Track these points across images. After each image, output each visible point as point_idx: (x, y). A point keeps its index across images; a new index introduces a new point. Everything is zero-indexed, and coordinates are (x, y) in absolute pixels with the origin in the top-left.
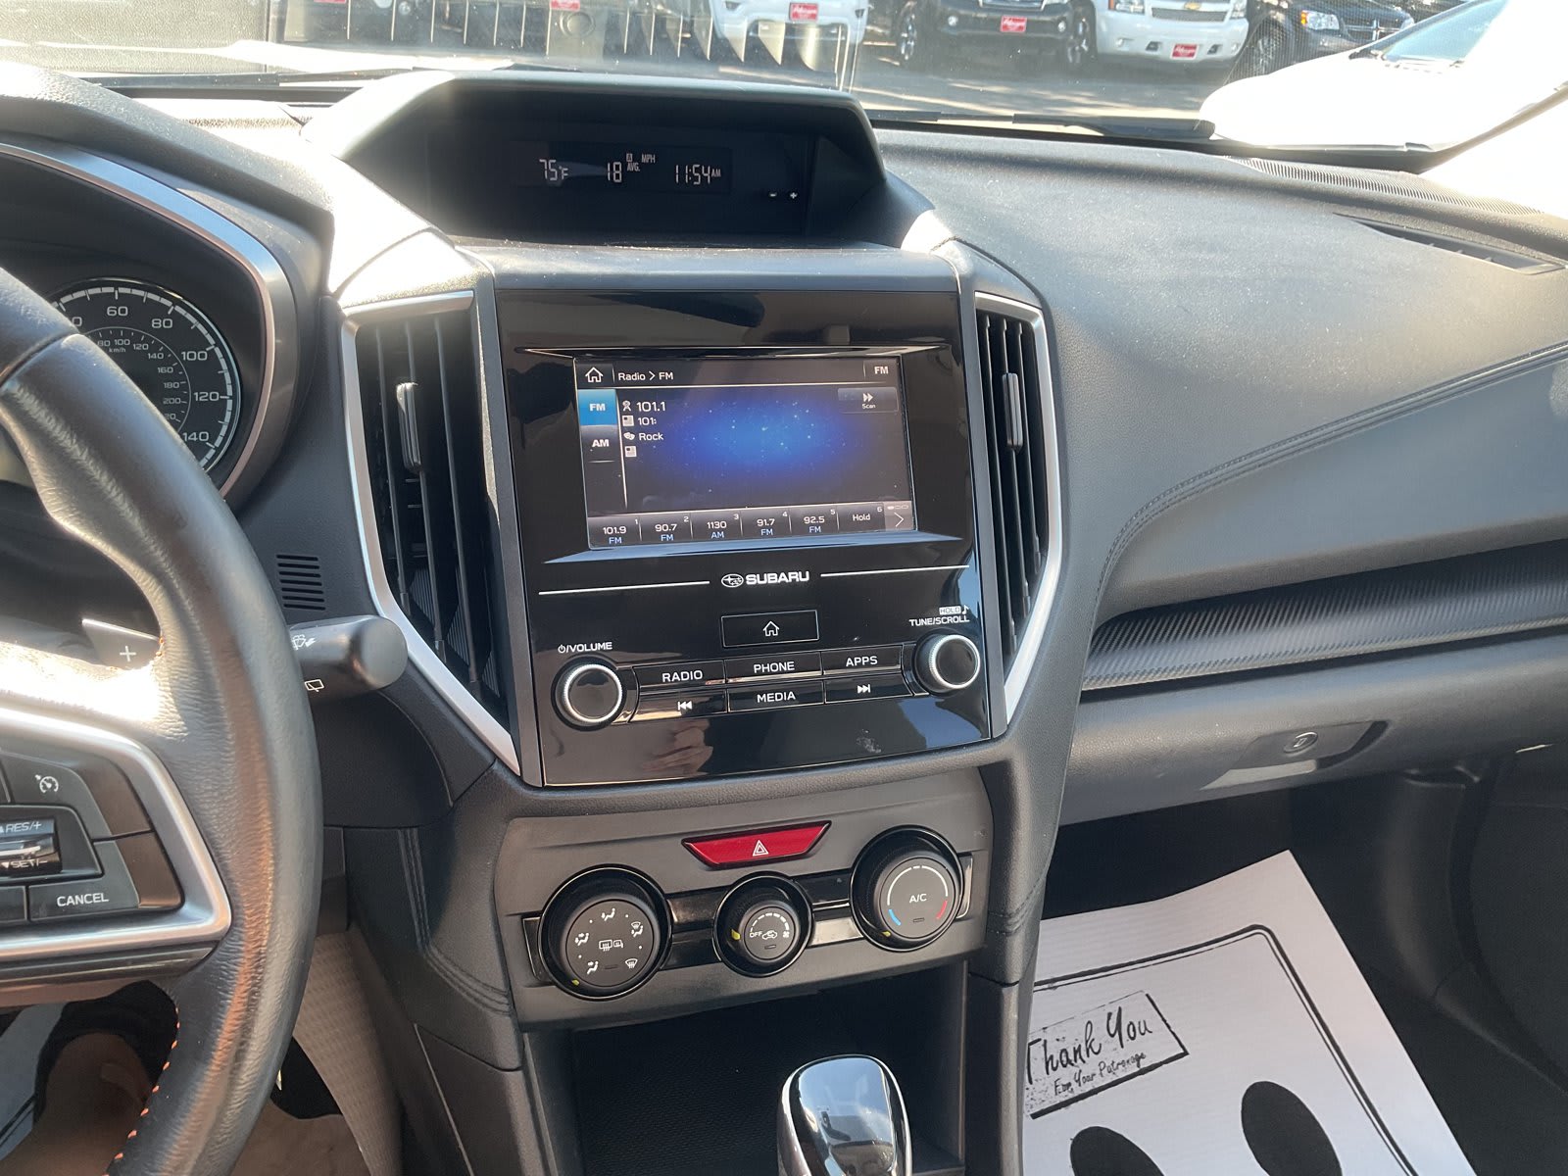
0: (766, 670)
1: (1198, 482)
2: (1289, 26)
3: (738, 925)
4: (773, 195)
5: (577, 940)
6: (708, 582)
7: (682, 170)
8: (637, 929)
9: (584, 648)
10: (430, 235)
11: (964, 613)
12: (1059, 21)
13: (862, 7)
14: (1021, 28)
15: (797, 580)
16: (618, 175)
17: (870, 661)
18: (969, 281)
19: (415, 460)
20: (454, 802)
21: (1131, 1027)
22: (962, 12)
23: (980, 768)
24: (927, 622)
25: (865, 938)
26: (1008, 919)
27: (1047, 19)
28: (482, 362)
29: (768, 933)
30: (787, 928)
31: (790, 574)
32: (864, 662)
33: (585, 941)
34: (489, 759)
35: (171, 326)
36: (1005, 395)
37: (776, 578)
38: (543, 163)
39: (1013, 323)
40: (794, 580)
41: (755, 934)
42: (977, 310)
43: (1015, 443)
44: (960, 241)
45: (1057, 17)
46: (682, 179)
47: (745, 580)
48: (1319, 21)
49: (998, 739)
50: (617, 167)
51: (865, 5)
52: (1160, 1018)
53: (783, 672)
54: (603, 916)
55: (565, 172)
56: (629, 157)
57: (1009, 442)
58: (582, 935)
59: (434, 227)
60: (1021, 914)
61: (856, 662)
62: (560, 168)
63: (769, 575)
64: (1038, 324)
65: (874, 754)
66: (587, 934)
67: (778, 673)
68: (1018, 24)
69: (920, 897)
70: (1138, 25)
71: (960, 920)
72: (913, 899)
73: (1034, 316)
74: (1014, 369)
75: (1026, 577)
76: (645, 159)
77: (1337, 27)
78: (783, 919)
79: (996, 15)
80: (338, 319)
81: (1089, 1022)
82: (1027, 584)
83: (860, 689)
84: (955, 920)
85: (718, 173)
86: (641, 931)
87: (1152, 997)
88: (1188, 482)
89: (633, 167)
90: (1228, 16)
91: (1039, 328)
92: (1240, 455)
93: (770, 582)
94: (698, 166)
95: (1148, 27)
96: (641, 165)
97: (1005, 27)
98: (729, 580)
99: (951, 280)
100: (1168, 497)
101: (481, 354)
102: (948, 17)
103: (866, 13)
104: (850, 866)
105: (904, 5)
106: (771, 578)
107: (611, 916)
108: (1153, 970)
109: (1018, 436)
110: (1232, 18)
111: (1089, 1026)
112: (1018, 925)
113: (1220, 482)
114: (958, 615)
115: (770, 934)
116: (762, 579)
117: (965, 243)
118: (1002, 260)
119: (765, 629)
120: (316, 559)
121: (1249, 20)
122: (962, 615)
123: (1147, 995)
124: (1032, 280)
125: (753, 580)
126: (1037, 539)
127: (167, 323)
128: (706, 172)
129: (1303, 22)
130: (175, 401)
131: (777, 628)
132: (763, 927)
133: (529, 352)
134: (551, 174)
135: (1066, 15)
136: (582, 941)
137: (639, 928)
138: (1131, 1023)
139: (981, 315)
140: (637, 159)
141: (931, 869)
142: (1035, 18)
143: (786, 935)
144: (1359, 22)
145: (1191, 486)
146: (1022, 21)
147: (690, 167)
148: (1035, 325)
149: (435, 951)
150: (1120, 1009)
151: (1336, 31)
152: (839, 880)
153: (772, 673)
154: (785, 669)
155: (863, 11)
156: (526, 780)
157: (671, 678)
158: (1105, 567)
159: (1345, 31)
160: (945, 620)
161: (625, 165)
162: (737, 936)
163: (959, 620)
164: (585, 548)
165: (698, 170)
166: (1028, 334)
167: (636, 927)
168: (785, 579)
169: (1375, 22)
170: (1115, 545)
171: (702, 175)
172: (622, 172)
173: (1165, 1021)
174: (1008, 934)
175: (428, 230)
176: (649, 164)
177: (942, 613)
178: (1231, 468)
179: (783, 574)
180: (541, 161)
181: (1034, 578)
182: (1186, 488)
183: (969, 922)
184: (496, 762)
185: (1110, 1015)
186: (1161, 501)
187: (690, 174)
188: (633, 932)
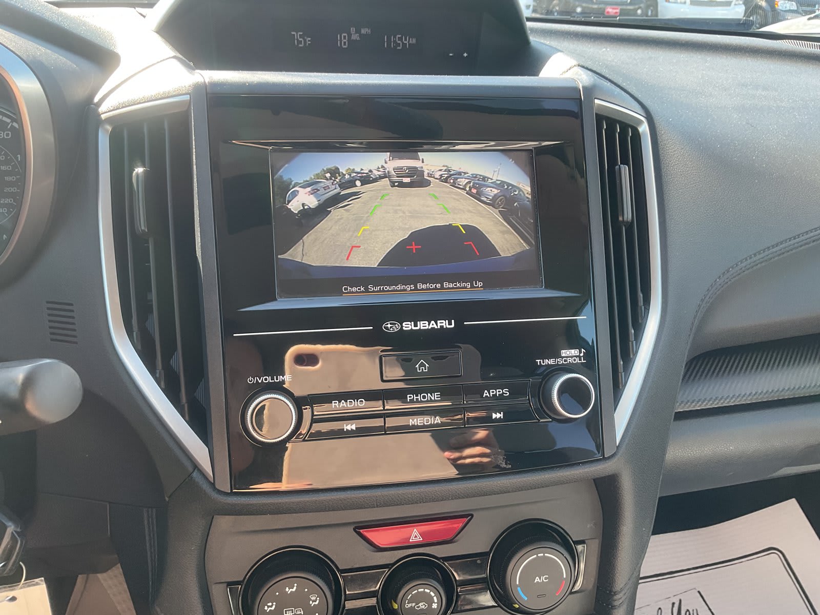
0: (417, 399)
1: (766, 253)
2: (768, 8)
3: (397, 596)
4: (451, 55)
5: (266, 608)
6: (372, 328)
7: (389, 39)
8: (315, 600)
9: (269, 379)
10: (175, 61)
11: (582, 355)
12: (638, 9)
13: (529, 4)
14: (616, 13)
15: (445, 327)
16: (345, 43)
17: (503, 393)
18: (590, 91)
19: (143, 228)
20: (169, 497)
21: (688, 613)
22: (584, 5)
23: (594, 480)
24: (551, 362)
25: (499, 606)
26: (613, 596)
27: (631, 7)
28: (194, 150)
29: (420, 604)
30: (436, 601)
31: (439, 322)
32: (498, 393)
33: (273, 608)
34: (190, 469)
35: (10, 136)
36: (618, 181)
37: (427, 325)
38: (294, 35)
39: (625, 126)
40: (442, 327)
41: (410, 605)
42: (596, 114)
43: (625, 219)
44: (583, 67)
45: (637, 7)
46: (389, 44)
47: (402, 326)
48: (785, 5)
49: (609, 458)
50: (345, 37)
51: (532, 3)
52: (707, 608)
53: (431, 401)
54: (287, 589)
55: (309, 41)
56: (353, 30)
57: (621, 219)
58: (270, 604)
59: (181, 56)
60: (623, 592)
61: (491, 394)
62: (305, 38)
63: (422, 322)
64: (644, 128)
65: (505, 469)
66: (274, 603)
67: (427, 401)
68: (615, 11)
69: (543, 578)
70: (682, 10)
71: (576, 592)
72: (537, 580)
73: (641, 122)
74: (625, 161)
75: (633, 325)
76: (363, 31)
77: (796, 9)
78: (432, 594)
79: (602, 6)
80: (99, 122)
81: (660, 609)
82: (633, 331)
83: (494, 416)
84: (571, 593)
85: (414, 41)
86: (318, 601)
87: (702, 593)
88: (759, 253)
89: (355, 37)
90: (733, 4)
91: (644, 132)
92: (798, 233)
93: (422, 328)
94: (400, 36)
95: (688, 10)
96: (361, 35)
97: (608, 12)
98: (389, 326)
99: (576, 90)
100: (743, 265)
101: (194, 144)
102: (577, 7)
103: (531, 8)
104: (488, 550)
105: (552, 2)
106: (423, 325)
107: (294, 590)
108: (702, 574)
109: (628, 213)
110: (735, 5)
111: (660, 611)
112: (621, 601)
113: (783, 253)
114: (576, 357)
115: (422, 606)
116: (416, 325)
117: (587, 69)
118: (615, 81)
119: (417, 366)
120: (72, 305)
121: (745, 6)
122: (579, 357)
123: (699, 592)
124: (639, 96)
125: (408, 326)
126: (641, 295)
127: (8, 135)
128: (406, 40)
129: (776, 6)
130: (12, 190)
131: (427, 365)
132: (417, 599)
133: (234, 143)
134: (300, 42)
135: (642, 5)
136: (270, 608)
137: (316, 600)
138: (688, 610)
139: (600, 118)
140: (358, 31)
141: (554, 556)
142: (624, 7)
143: (435, 606)
144: (808, 5)
145: (762, 256)
146: (617, 9)
147: (395, 37)
148: (641, 129)
149: (158, 610)
150: (680, 601)
151: (796, 10)
152: (479, 562)
153: (421, 402)
154: (433, 398)
155: (530, 6)
156: (217, 487)
157: (339, 405)
158: (695, 318)
159: (800, 11)
160: (565, 361)
161: (350, 35)
162: (396, 606)
163: (577, 360)
164: (273, 299)
165: (400, 39)
166: (637, 136)
167: (313, 598)
168: (435, 326)
169: (817, 5)
170: (702, 300)
171: (403, 43)
172: (348, 41)
173: (710, 609)
174: (613, 607)
175: (174, 57)
176: (366, 35)
177: (563, 355)
178: (792, 242)
179: (433, 322)
180: (293, 33)
181: (639, 328)
182: (758, 257)
183: (583, 593)
184: (196, 471)
185: (673, 604)
186: (739, 267)
187: (395, 42)
188: (311, 602)
